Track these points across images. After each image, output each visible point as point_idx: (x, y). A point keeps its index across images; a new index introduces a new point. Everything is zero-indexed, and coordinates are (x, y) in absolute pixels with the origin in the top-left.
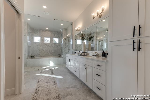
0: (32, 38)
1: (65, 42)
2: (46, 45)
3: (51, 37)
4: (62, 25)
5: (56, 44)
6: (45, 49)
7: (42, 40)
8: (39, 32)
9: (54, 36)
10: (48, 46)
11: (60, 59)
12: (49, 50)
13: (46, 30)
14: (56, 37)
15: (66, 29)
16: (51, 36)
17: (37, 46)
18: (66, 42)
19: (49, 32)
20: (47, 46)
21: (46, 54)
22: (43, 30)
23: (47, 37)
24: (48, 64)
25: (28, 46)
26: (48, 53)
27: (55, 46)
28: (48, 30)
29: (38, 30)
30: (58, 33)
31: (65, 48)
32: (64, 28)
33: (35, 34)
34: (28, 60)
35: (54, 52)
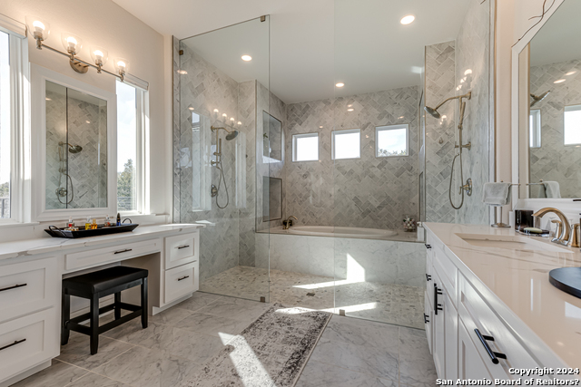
1: (443, 135)
2: (339, 168)
3: (364, 128)
4: (408, 20)
5: (389, 161)
6: (333, 191)
7: (326, 148)
8: (313, 114)
9: (380, 117)
10: (351, 172)
12: (353, 195)
13: (341, 98)
14: (392, 123)
16: (364, 122)
18: (446, 140)
20: (344, 173)
21: (340, 214)
22: (327, 102)
23: (343, 129)
25: (262, 176)
26: (348, 209)
27: (383, 169)
28: (348, 97)
29: (307, 106)
30: (405, 96)
31: (439, 176)
32: (430, 46)
33: (297, 128)
34: (258, 236)
35: (379, 207)
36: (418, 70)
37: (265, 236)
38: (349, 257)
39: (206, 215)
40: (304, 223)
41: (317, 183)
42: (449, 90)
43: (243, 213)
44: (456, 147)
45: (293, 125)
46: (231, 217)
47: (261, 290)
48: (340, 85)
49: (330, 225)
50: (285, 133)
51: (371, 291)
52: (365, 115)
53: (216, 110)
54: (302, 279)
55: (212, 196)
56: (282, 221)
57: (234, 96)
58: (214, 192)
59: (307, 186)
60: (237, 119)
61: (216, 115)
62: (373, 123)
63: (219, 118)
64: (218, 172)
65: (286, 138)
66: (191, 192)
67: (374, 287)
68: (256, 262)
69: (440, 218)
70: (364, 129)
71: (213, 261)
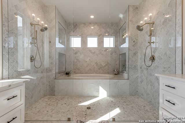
0: (67, 41)
1: (135, 39)
2: (90, 51)
6: (88, 60)
7: (84, 42)
8: (79, 28)
9: (105, 33)
10: (94, 53)
11: (121, 82)
12: (95, 62)
13: (91, 23)
15: (137, 8)
16: (99, 34)
17: (76, 53)
18: (136, 41)
19: (96, 26)
20: (92, 53)
21: (90, 69)
22: (85, 24)
23: (92, 35)
24: (95, 94)
25: (58, 52)
26: (93, 67)
27: (106, 52)
28: (93, 23)
29: (76, 25)
30: (114, 26)
31: (133, 55)
32: (131, 6)
33: (72, 33)
34: (56, 81)
35: (105, 66)
36: (121, 16)
37: (60, 81)
38: (100, 87)
39: (27, 72)
40: (75, 73)
41: (81, 57)
42: (137, 23)
43: (48, 70)
44: (149, 43)
45: (70, 32)
46: (42, 72)
47: (63, 110)
48: (92, 17)
49: (86, 74)
50: (66, 35)
51: (112, 101)
52: (100, 31)
53: (33, 15)
54: (81, 100)
55: (31, 61)
56: (65, 72)
57: (43, 11)
58: (32, 59)
59: (77, 58)
60: (45, 23)
61: (33, 17)
62: (102, 34)
63: (35, 19)
64: (35, 48)
65: (67, 37)
66: (17, 59)
67: (112, 99)
68: (56, 93)
69: (133, 70)
70: (99, 36)
71: (32, 97)
